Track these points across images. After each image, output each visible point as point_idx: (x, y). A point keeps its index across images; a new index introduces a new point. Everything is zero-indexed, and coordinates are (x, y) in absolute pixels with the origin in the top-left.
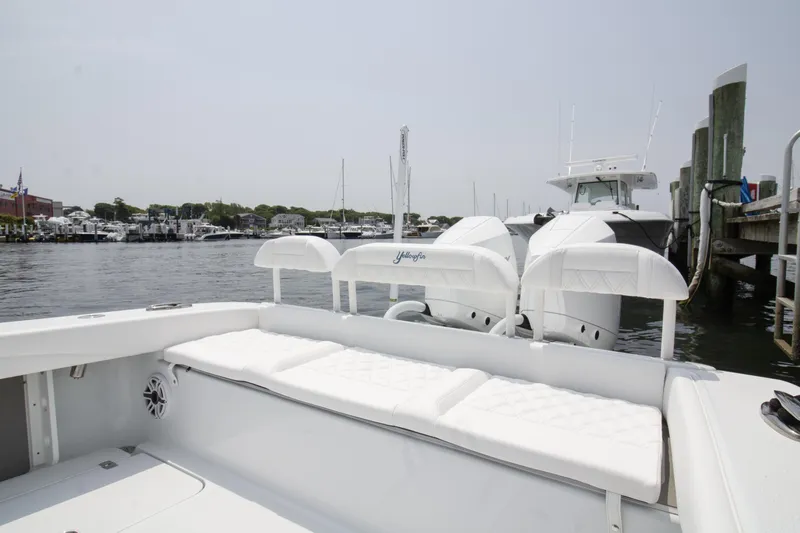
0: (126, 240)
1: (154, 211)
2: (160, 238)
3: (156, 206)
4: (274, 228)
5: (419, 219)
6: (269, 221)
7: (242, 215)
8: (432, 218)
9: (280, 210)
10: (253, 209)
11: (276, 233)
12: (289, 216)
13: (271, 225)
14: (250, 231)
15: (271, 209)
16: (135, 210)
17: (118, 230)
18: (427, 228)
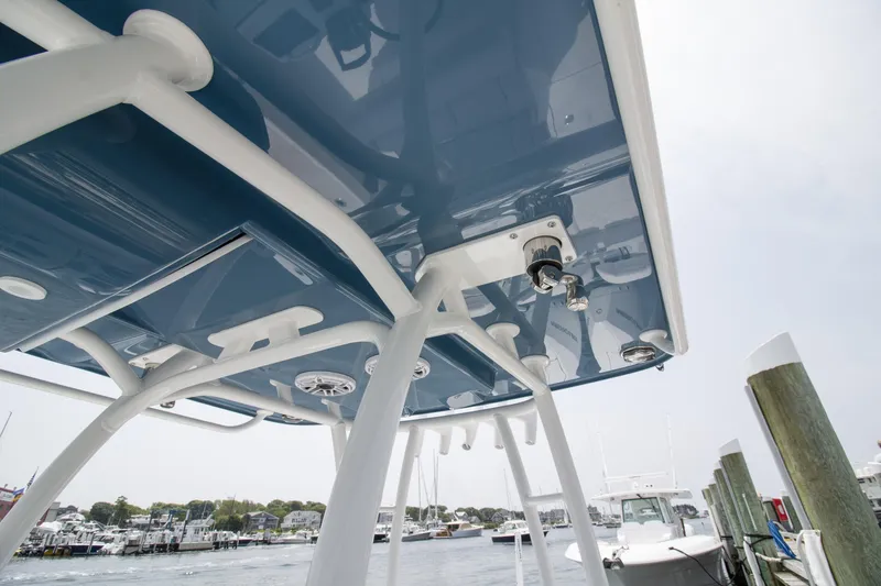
0: (123, 554)
1: (155, 512)
2: (162, 549)
3: (159, 504)
4: (287, 530)
5: (446, 512)
6: (281, 521)
7: (252, 514)
8: (460, 510)
9: (296, 506)
10: (266, 505)
11: (289, 536)
12: (305, 514)
13: (283, 525)
14: (259, 536)
15: (286, 505)
16: (136, 511)
17: (114, 538)
18: (457, 527)
